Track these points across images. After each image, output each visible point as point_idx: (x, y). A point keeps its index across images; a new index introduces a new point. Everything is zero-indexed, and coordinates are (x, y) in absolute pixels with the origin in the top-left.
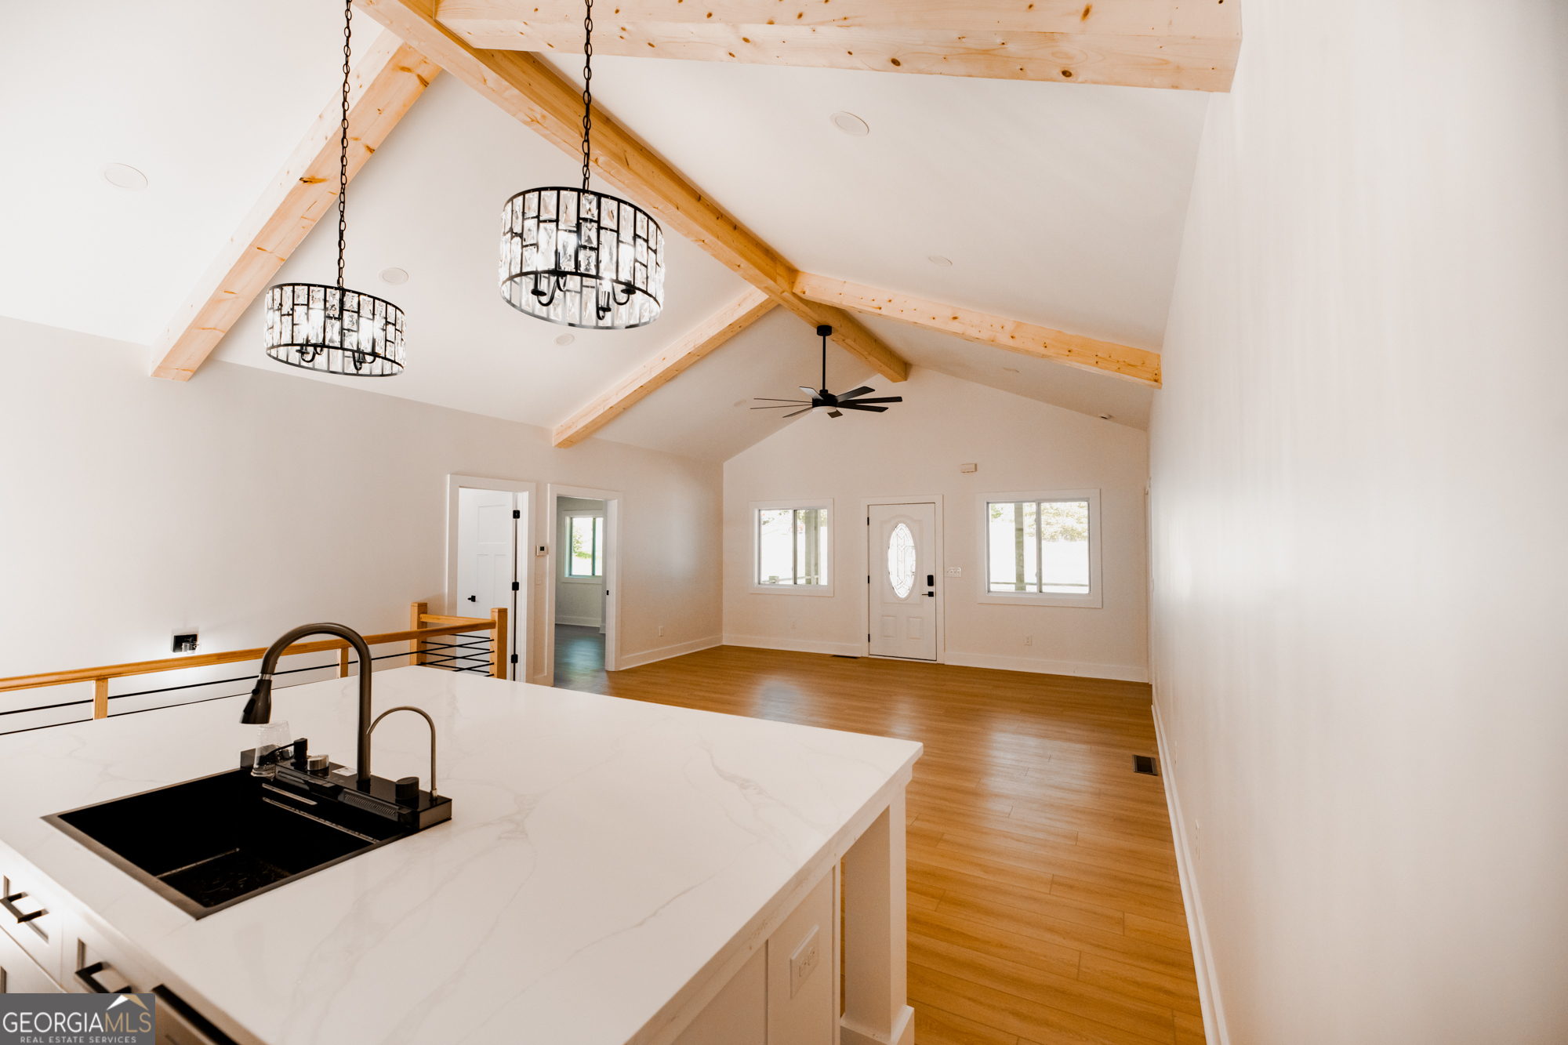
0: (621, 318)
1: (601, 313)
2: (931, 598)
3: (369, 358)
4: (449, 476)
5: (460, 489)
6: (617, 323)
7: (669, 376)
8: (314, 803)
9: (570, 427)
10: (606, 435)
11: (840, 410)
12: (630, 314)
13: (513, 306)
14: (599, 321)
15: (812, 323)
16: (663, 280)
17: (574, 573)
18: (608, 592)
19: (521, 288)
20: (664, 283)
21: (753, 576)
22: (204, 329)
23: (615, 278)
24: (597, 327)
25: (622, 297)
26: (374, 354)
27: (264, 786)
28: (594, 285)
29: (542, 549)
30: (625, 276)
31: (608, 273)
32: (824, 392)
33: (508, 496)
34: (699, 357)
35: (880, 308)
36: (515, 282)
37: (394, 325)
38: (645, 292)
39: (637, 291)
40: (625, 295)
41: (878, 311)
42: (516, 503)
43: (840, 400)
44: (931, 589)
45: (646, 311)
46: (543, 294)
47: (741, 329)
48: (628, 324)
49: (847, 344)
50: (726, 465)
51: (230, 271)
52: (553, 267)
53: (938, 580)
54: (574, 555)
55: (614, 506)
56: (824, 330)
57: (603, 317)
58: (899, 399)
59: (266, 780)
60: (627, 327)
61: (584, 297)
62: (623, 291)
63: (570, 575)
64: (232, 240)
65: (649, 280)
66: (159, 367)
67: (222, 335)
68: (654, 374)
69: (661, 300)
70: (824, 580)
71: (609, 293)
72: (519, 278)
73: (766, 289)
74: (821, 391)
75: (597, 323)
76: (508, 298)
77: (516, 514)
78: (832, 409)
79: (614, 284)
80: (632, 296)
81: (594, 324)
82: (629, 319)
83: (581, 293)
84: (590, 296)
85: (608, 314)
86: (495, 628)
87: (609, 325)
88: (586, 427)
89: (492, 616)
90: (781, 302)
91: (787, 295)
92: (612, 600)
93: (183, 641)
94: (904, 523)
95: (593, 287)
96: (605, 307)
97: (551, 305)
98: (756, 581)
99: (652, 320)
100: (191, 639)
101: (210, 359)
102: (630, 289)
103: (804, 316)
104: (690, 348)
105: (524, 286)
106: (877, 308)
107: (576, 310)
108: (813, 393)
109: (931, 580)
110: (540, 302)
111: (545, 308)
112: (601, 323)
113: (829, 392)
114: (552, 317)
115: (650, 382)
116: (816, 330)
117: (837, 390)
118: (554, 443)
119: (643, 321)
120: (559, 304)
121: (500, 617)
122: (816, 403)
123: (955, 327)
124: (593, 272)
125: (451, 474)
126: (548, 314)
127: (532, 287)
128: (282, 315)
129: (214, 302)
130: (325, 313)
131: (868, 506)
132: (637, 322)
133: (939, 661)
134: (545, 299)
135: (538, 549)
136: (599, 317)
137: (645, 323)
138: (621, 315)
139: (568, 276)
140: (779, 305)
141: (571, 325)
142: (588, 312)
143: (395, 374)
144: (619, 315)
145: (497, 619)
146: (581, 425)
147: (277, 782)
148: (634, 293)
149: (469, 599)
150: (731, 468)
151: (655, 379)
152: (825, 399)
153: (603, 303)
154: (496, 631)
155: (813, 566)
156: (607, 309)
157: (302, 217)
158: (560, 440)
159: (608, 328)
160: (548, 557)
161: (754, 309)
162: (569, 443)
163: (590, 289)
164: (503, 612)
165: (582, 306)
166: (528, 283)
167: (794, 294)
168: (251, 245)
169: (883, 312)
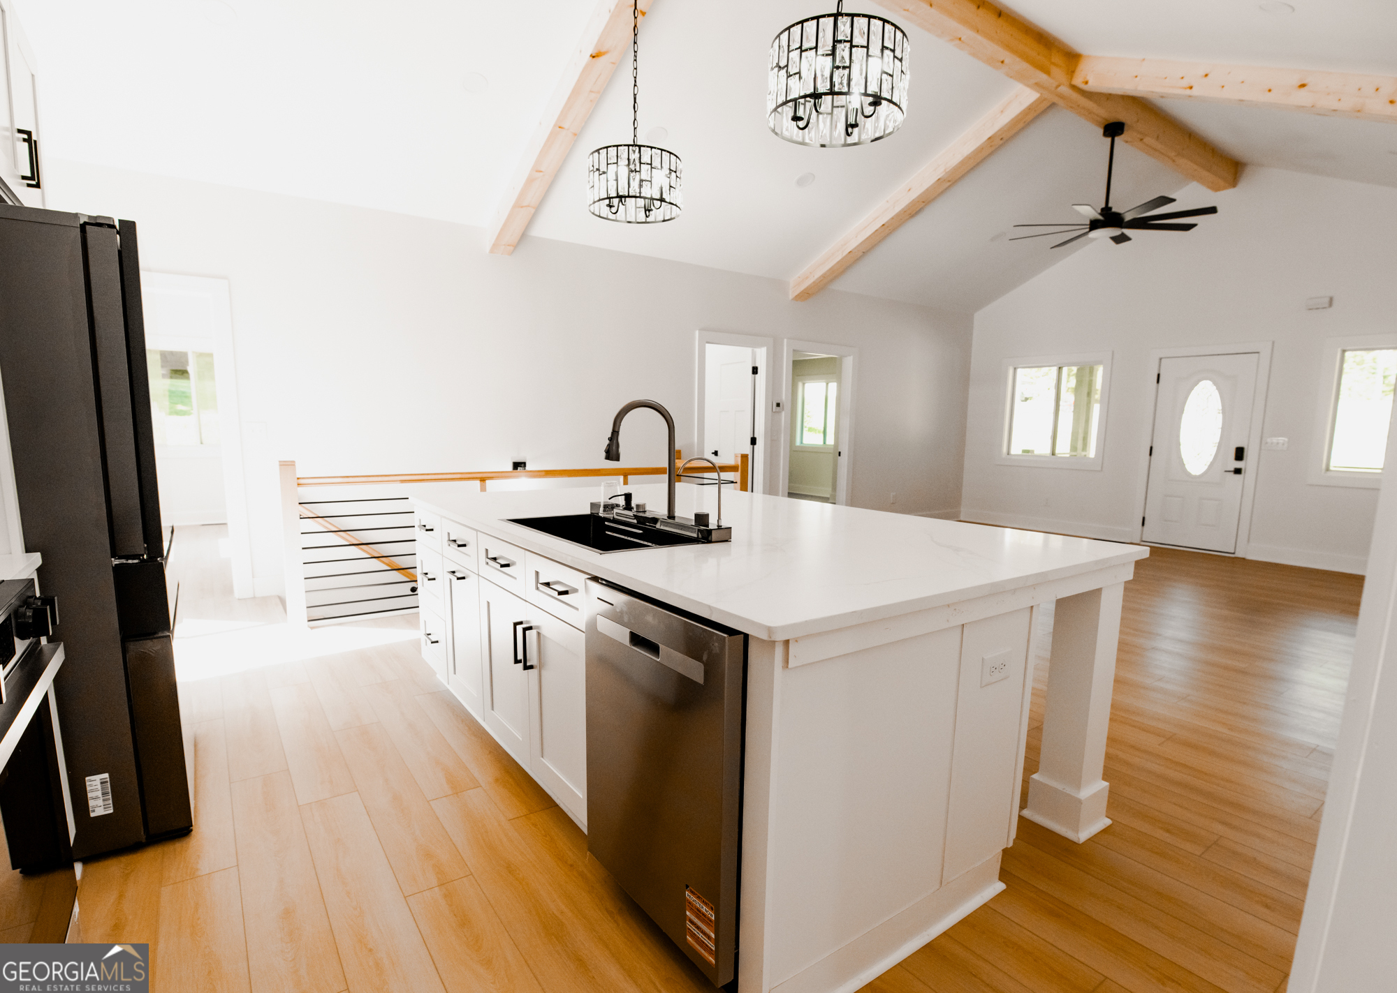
0: (867, 134)
1: (850, 130)
2: (1237, 476)
3: (657, 203)
4: (697, 332)
5: (707, 345)
6: (864, 137)
7: (913, 211)
8: (641, 532)
9: (807, 278)
10: (840, 286)
11: (1128, 232)
12: (876, 128)
13: (776, 134)
14: (847, 137)
15: (1098, 123)
16: (907, 87)
17: (804, 442)
18: (840, 453)
19: (783, 117)
20: (908, 90)
21: (1001, 446)
22: (522, 207)
23: (863, 91)
24: (846, 145)
25: (869, 110)
26: (662, 200)
27: (606, 523)
28: (844, 104)
29: (778, 405)
30: (873, 88)
31: (857, 88)
32: (1106, 211)
33: (747, 351)
34: (949, 184)
35: (1191, 88)
36: (778, 112)
37: (675, 172)
38: (890, 101)
39: (883, 102)
40: (872, 108)
41: (1188, 92)
42: (754, 359)
43: (1128, 217)
44: (1239, 464)
45: (890, 121)
46: (801, 119)
47: (1002, 142)
48: (873, 138)
49: (1147, 145)
50: (979, 317)
51: (541, 152)
52: (812, 91)
53: (1250, 455)
54: (805, 429)
55: (849, 364)
56: (1113, 130)
57: (851, 133)
58: (1213, 210)
59: (609, 520)
60: (872, 141)
61: (835, 117)
62: (871, 104)
63: (802, 443)
64: (540, 123)
65: (894, 90)
66: (494, 245)
67: (533, 211)
68: (898, 209)
69: (904, 108)
70: (1092, 452)
71: (857, 110)
72: (781, 108)
73: (1038, 86)
74: (1102, 209)
75: (845, 140)
76: (773, 127)
77: (755, 371)
78: (1116, 232)
79: (863, 97)
80: (878, 108)
81: (843, 142)
82: (875, 132)
83: (832, 113)
84: (840, 115)
85: (856, 130)
86: (737, 471)
87: (856, 141)
88: (824, 276)
89: (736, 460)
90: (1056, 100)
91: (1064, 89)
92: (844, 461)
93: (517, 465)
94: (1210, 380)
95: (843, 107)
96: (854, 123)
97: (807, 129)
98: (1005, 450)
99: (895, 130)
100: (523, 465)
101: (524, 236)
102: (877, 101)
103: (1088, 114)
104: (940, 173)
105: (784, 115)
106: (1185, 88)
107: (827, 131)
108: (1091, 212)
109: (1240, 454)
110: (798, 127)
111: (801, 131)
112: (850, 140)
113: (1114, 210)
114: (807, 141)
115: (892, 218)
116: (1101, 131)
117: (1124, 205)
118: (791, 296)
119: (887, 132)
120: (812, 128)
121: (742, 462)
122: (1094, 225)
123: (1303, 98)
124: (845, 89)
125: (699, 330)
126: (804, 138)
127: (791, 114)
128: (600, 175)
129: (530, 181)
130: (629, 168)
131: (1161, 359)
132: (882, 134)
133: (1239, 554)
134: (802, 124)
135: (775, 405)
136: (848, 134)
137: (890, 134)
138: (869, 129)
139: (823, 96)
140: (1053, 105)
141: (823, 146)
142: (837, 131)
143: (674, 218)
144: (865, 130)
145: (739, 463)
146: (818, 274)
147: (614, 521)
148: (880, 104)
149: (713, 453)
150: (981, 319)
151: (897, 215)
152: (1109, 218)
153: (851, 120)
154: (738, 474)
155: (1079, 438)
156: (855, 126)
157: (591, 91)
158: (796, 294)
159: (855, 144)
160: (783, 413)
161: (1021, 113)
162: (805, 295)
163: (840, 108)
164: (744, 457)
165: (833, 126)
166: (788, 111)
167: (1074, 87)
168: (555, 126)
169: (1194, 92)
